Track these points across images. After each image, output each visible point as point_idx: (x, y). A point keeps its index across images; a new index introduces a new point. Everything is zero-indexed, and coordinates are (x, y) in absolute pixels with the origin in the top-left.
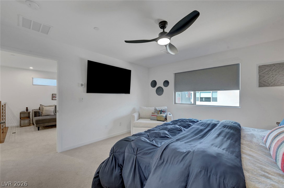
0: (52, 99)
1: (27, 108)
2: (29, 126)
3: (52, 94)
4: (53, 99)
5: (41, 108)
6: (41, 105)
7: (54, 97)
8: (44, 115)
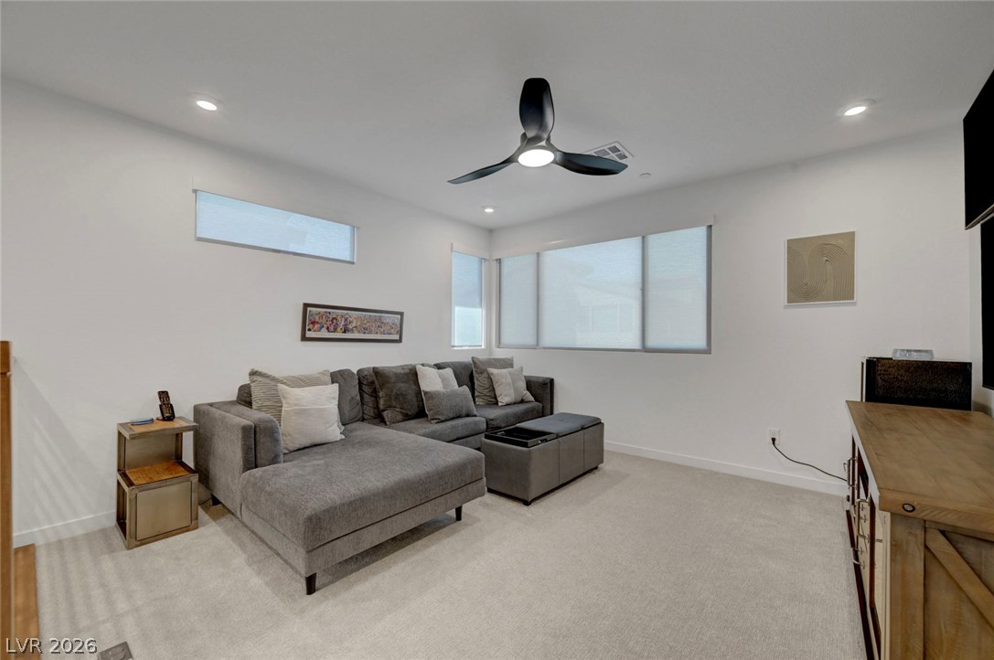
0: (304, 338)
1: (164, 396)
2: (186, 529)
3: (306, 306)
4: (309, 334)
5: (257, 393)
6: (253, 373)
7: (313, 323)
8: (293, 446)
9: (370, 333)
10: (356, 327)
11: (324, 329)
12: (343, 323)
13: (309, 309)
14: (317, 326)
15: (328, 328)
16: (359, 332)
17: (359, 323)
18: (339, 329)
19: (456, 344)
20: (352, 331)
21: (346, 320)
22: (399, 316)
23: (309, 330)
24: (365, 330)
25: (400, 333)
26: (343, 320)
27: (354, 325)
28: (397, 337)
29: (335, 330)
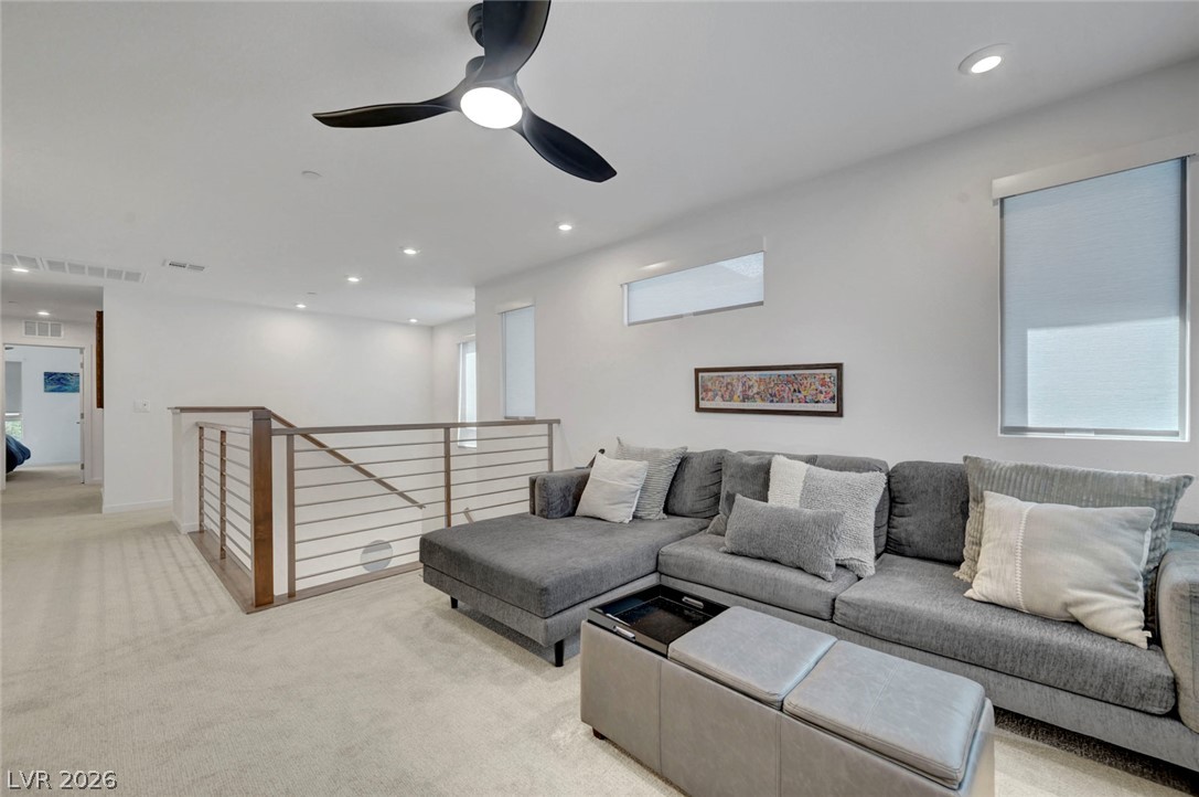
0: (699, 409)
3: (697, 371)
9: (781, 400)
10: (758, 393)
11: (718, 398)
12: (740, 389)
13: (700, 374)
14: (710, 394)
15: (722, 396)
16: (763, 400)
17: (762, 388)
18: (735, 397)
19: (1031, 424)
20: (752, 398)
21: (744, 385)
22: (834, 372)
23: (703, 399)
24: (773, 397)
25: (839, 399)
26: (740, 384)
27: (755, 390)
28: (833, 407)
29: (731, 399)
